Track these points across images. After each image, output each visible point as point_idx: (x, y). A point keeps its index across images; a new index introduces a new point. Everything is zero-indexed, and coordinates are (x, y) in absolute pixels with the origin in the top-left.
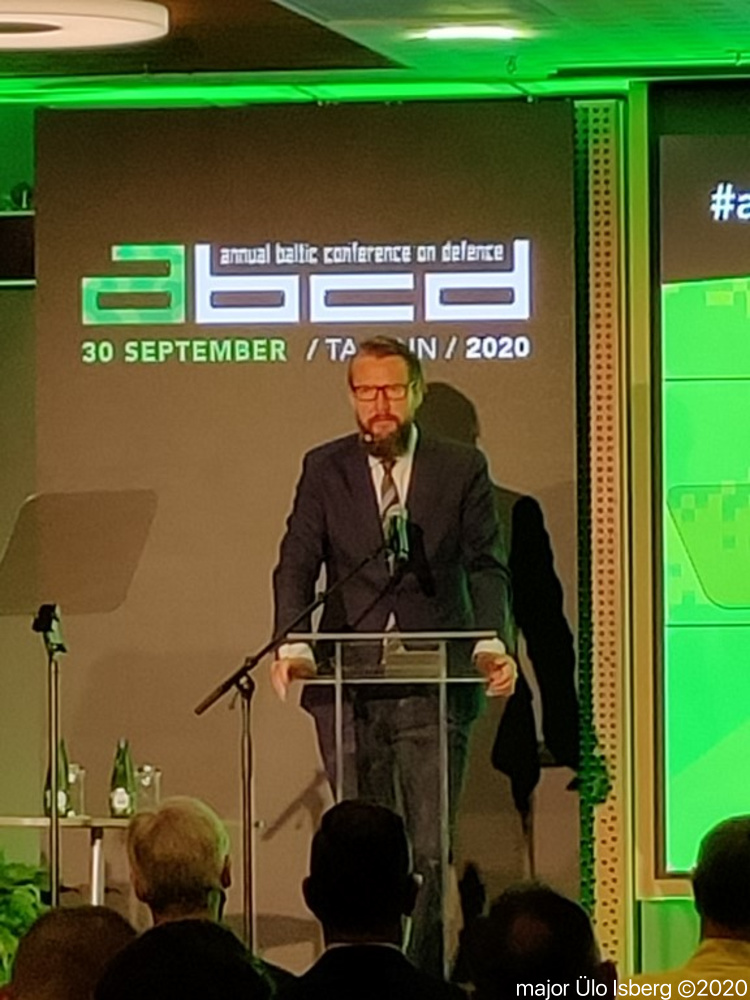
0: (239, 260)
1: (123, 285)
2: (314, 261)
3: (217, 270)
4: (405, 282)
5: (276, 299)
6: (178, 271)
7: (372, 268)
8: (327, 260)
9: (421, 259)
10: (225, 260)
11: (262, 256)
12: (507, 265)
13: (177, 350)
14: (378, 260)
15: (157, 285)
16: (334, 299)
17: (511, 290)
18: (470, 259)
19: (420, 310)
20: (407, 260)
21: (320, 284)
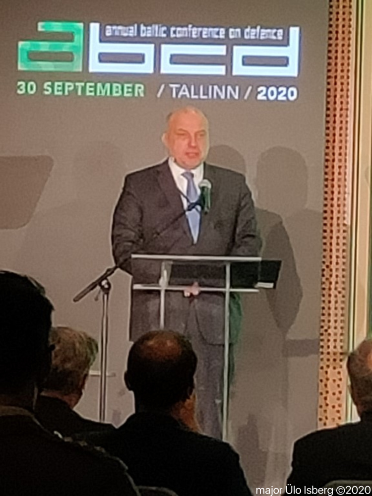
0: (117, 33)
1: (44, 46)
2: (164, 35)
3: (103, 39)
4: (221, 50)
5: (139, 59)
6: (79, 39)
7: (200, 41)
8: (172, 35)
9: (231, 37)
10: (108, 34)
11: (132, 31)
12: (285, 42)
13: (76, 88)
14: (204, 36)
15: (66, 47)
16: (175, 59)
17: (287, 59)
18: (262, 38)
19: (229, 69)
20: (222, 36)
21: (167, 50)
